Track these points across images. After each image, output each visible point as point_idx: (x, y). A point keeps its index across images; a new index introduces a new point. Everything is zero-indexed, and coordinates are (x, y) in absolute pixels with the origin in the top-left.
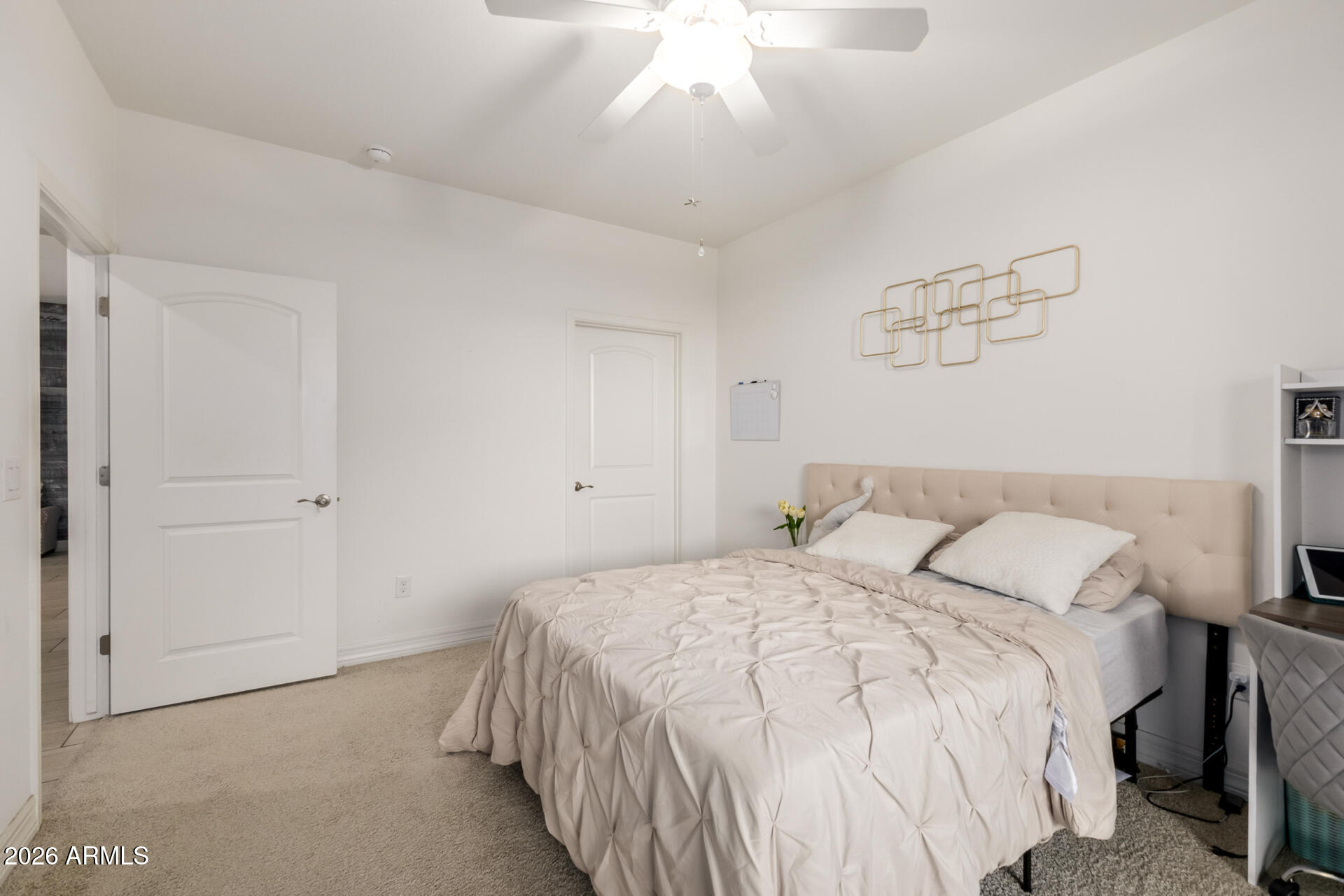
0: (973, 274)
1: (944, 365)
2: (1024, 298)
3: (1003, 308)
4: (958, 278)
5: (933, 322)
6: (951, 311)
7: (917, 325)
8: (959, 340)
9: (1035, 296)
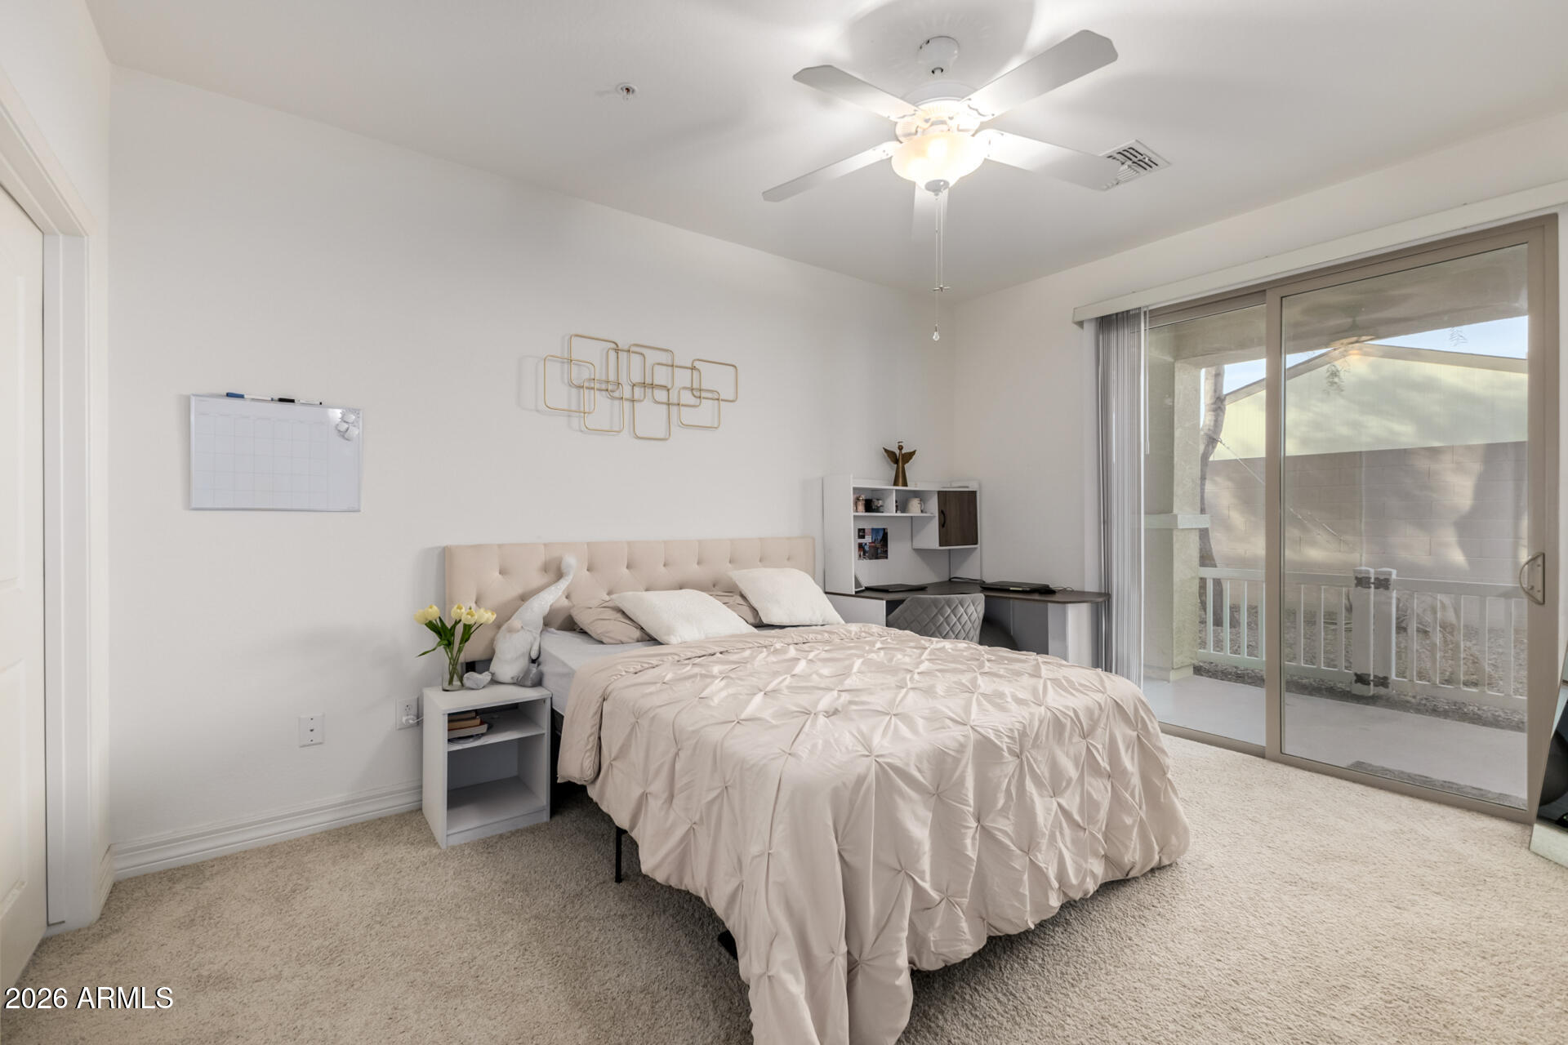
0: (663, 358)
1: (638, 438)
2: (704, 394)
3: (687, 398)
4: (652, 357)
5: (627, 391)
6: (644, 385)
7: (610, 388)
8: (650, 415)
9: (709, 395)
